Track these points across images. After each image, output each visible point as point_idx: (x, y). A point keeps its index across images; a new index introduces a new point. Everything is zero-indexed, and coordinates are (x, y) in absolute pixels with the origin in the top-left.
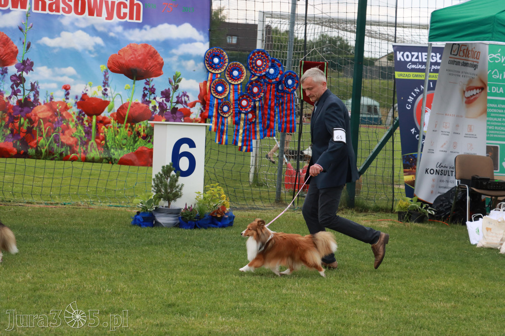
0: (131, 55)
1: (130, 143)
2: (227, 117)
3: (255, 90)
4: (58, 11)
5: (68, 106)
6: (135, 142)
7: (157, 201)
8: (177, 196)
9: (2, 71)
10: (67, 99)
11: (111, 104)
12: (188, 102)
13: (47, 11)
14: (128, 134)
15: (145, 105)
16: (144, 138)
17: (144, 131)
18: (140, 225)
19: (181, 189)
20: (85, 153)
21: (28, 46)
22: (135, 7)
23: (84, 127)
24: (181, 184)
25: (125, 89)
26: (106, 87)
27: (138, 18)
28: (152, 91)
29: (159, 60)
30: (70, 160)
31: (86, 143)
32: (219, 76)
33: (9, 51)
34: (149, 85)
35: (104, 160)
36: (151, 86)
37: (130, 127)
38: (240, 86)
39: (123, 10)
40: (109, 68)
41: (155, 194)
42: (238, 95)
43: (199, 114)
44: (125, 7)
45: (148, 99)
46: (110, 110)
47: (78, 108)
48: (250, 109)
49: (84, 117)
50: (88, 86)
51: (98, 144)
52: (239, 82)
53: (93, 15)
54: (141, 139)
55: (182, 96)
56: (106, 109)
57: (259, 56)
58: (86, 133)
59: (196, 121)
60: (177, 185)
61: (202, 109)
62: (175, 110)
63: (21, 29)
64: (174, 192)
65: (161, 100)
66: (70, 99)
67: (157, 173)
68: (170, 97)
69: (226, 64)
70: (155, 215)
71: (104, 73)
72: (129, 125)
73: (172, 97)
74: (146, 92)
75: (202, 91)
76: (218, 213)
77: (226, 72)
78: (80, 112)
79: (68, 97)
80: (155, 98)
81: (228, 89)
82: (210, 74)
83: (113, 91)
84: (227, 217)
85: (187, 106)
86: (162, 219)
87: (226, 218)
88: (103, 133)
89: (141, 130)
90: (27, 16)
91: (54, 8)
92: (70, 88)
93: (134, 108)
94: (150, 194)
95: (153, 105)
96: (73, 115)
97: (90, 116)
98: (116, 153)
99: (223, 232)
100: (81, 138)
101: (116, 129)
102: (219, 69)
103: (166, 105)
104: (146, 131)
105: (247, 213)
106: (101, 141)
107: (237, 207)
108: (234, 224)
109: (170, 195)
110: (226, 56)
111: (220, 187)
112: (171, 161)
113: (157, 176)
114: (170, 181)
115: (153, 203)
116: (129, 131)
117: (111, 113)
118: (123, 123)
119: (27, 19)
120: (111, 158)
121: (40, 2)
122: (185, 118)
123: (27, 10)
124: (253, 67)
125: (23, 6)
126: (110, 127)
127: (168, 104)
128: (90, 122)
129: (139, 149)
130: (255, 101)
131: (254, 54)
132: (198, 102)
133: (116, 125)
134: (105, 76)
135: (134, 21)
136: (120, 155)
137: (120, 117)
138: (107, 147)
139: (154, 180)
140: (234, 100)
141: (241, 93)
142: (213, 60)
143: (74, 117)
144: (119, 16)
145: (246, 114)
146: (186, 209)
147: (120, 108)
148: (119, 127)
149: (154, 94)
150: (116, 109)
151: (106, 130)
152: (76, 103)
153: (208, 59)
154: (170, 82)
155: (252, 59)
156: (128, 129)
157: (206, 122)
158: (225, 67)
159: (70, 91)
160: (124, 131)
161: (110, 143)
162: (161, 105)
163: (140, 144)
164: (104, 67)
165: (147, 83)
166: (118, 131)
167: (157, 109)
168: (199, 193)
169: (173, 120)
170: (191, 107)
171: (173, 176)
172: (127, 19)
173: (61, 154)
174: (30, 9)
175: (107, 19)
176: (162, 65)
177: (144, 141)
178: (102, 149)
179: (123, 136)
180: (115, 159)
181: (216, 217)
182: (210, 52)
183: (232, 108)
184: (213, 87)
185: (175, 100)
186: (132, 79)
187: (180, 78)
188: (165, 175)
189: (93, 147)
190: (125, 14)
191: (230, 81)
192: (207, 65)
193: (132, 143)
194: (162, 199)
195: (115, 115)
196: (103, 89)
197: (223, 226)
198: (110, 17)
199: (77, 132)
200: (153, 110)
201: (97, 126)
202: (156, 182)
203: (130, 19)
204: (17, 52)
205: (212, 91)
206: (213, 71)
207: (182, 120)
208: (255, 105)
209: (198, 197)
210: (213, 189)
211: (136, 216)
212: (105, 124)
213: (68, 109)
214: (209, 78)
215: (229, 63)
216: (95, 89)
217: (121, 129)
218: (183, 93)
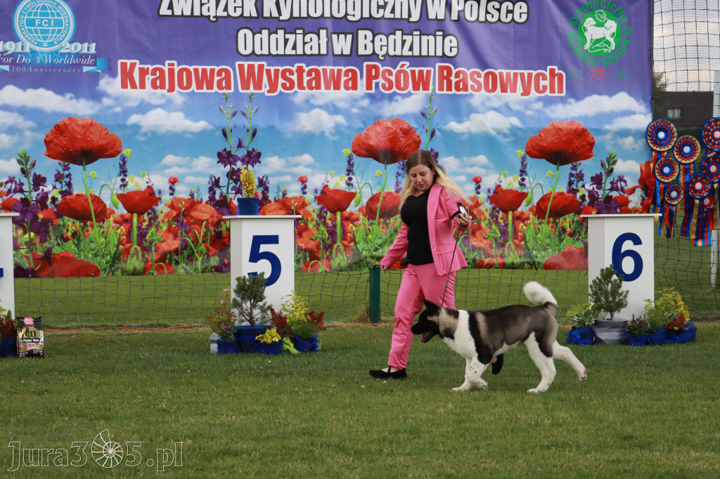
0: (555, 135)
1: (555, 242)
2: (676, 205)
3: (713, 169)
4: (467, 90)
5: (480, 202)
6: (561, 241)
7: (596, 312)
8: (621, 305)
9: (403, 165)
10: (478, 193)
11: (529, 196)
12: (625, 188)
13: (454, 91)
14: (551, 231)
15: (571, 195)
16: (572, 235)
17: (570, 226)
18: (577, 343)
19: (625, 297)
20: (502, 256)
21: (433, 134)
22: (556, 77)
23: (499, 226)
24: (625, 290)
25: (547, 177)
26: (524, 176)
27: (560, 91)
28: (580, 177)
29: (589, 139)
30: (486, 267)
31: (503, 245)
32: (666, 153)
33: (411, 141)
34: (576, 170)
35: (526, 265)
36: (578, 172)
37: (553, 223)
38: (692, 166)
39: (542, 83)
40: (528, 153)
41: (593, 304)
42: (690, 176)
43: (640, 202)
44: (545, 78)
45: (575, 187)
46: (529, 203)
47: (491, 203)
48: (707, 193)
49: (499, 213)
50: (502, 176)
51: (517, 246)
52: (692, 161)
53: (506, 92)
54: (567, 237)
55: (617, 182)
56: (524, 203)
57: (716, 126)
58: (501, 233)
59: (636, 211)
60: (620, 291)
61: (644, 195)
62: (608, 198)
63: (423, 114)
64: (617, 300)
65: (591, 188)
66: (481, 193)
67: (594, 278)
68: (602, 184)
69: (675, 139)
70: (596, 330)
71: (521, 160)
72: (552, 219)
73: (605, 182)
74: (572, 179)
75: (644, 174)
76: (675, 325)
77: (675, 149)
78: (494, 209)
79: (479, 191)
80: (583, 186)
81: (677, 170)
82: (654, 154)
83: (532, 180)
84: (687, 329)
85: (624, 193)
86: (604, 335)
87: (686, 331)
88: (521, 232)
89: (566, 225)
90: (430, 99)
91: (461, 87)
92: (481, 180)
93: (557, 199)
94: (587, 304)
95: (581, 194)
96: (485, 213)
97: (506, 212)
98: (539, 255)
99: (682, 348)
100: (496, 240)
101: (537, 225)
102: (665, 146)
103: (597, 193)
104: (572, 226)
105: (711, 324)
106: (520, 241)
107: (699, 318)
108: (696, 338)
109: (613, 304)
110: (675, 129)
111: (676, 292)
112: (611, 263)
113: (594, 282)
114: (612, 287)
115: (591, 316)
116: (552, 227)
117: (529, 206)
118: (544, 218)
119: (431, 102)
120: (534, 262)
121: (445, 81)
122: (622, 208)
123: (430, 92)
124: (710, 141)
125: (426, 88)
126: (530, 224)
127: (600, 192)
128: (506, 220)
129: (566, 250)
130: (713, 183)
131: (710, 124)
132: (638, 187)
133: (536, 221)
134: (522, 163)
135: (556, 94)
136: (544, 258)
137: (540, 211)
138: (528, 249)
139: (591, 286)
140: (685, 183)
141: (694, 174)
142: (657, 134)
143: (487, 215)
144: (537, 90)
145: (702, 200)
146: (633, 321)
147: (540, 200)
148: (540, 223)
149: (582, 180)
150: (535, 201)
151: (525, 227)
152: (489, 197)
153: (651, 133)
154: (603, 165)
155: (708, 131)
156: (550, 225)
157: (649, 213)
158: (673, 143)
159: (481, 184)
160: (546, 228)
161: (531, 243)
162: (591, 193)
163: (568, 243)
164: (521, 152)
165: (574, 168)
166: (539, 228)
167: (587, 198)
168: (649, 300)
169: (606, 211)
170: (630, 194)
171: (615, 281)
172: (548, 93)
173: (474, 260)
174: (434, 90)
175: (522, 95)
176: (592, 145)
177: (572, 239)
178: (522, 252)
179: (545, 234)
180: (539, 263)
181: (673, 329)
182: (654, 125)
183: (682, 192)
184: (657, 169)
185: (608, 186)
186: (555, 163)
187: (615, 159)
188: (604, 280)
189: (511, 250)
190: (545, 87)
191: (679, 160)
192: (649, 142)
193: (557, 242)
194: (602, 310)
195: (535, 209)
196: (520, 178)
197: (683, 342)
198: (526, 92)
199: (491, 233)
200: (580, 201)
201: (513, 223)
202: (594, 289)
203: (551, 92)
204: (420, 142)
205: (657, 174)
206: (658, 149)
207: (618, 211)
208: (713, 187)
209: (647, 306)
210: (666, 295)
211: (571, 332)
212: (523, 222)
213: (480, 205)
214: (653, 158)
215: (678, 137)
216: (510, 179)
217: (543, 225)
218: (619, 177)
